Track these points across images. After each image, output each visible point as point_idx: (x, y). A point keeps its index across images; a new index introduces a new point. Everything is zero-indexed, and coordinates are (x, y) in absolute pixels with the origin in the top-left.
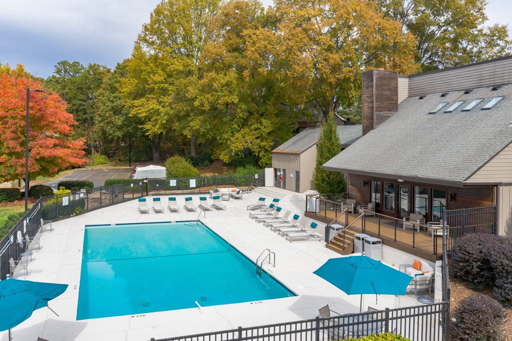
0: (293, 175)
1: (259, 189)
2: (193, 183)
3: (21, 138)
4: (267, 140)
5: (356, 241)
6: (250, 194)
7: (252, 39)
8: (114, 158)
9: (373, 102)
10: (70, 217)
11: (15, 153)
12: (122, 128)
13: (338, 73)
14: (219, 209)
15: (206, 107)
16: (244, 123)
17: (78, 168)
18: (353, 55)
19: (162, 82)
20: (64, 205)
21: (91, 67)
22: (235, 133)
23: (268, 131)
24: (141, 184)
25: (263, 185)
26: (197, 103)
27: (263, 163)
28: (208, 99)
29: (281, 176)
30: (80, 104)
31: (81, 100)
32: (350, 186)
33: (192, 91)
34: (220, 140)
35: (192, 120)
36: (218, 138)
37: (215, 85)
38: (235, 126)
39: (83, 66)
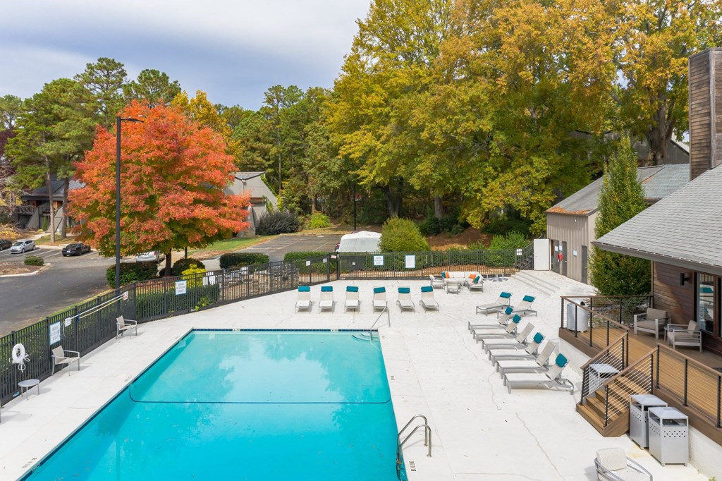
0: (578, 253)
1: (523, 274)
2: (410, 261)
3: (148, 192)
4: (543, 190)
5: (633, 409)
6: (504, 281)
7: (510, 23)
8: (340, 218)
9: (709, 114)
10: (189, 312)
11: (138, 213)
12: (340, 175)
13: (662, 68)
14: (429, 309)
15: (438, 140)
16: (506, 164)
17: (290, 232)
18: (691, 33)
19: (381, 105)
20: (177, 293)
21: (311, 92)
22: (490, 180)
23: (542, 176)
24: (325, 261)
25: (532, 268)
26: (425, 135)
27: (536, 230)
28: (441, 127)
29: (560, 254)
30: (295, 144)
31: (295, 138)
32: (656, 282)
33: (418, 116)
34: (465, 191)
35: (420, 162)
36: (463, 188)
37: (451, 104)
38: (489, 169)
39: (302, 91)
